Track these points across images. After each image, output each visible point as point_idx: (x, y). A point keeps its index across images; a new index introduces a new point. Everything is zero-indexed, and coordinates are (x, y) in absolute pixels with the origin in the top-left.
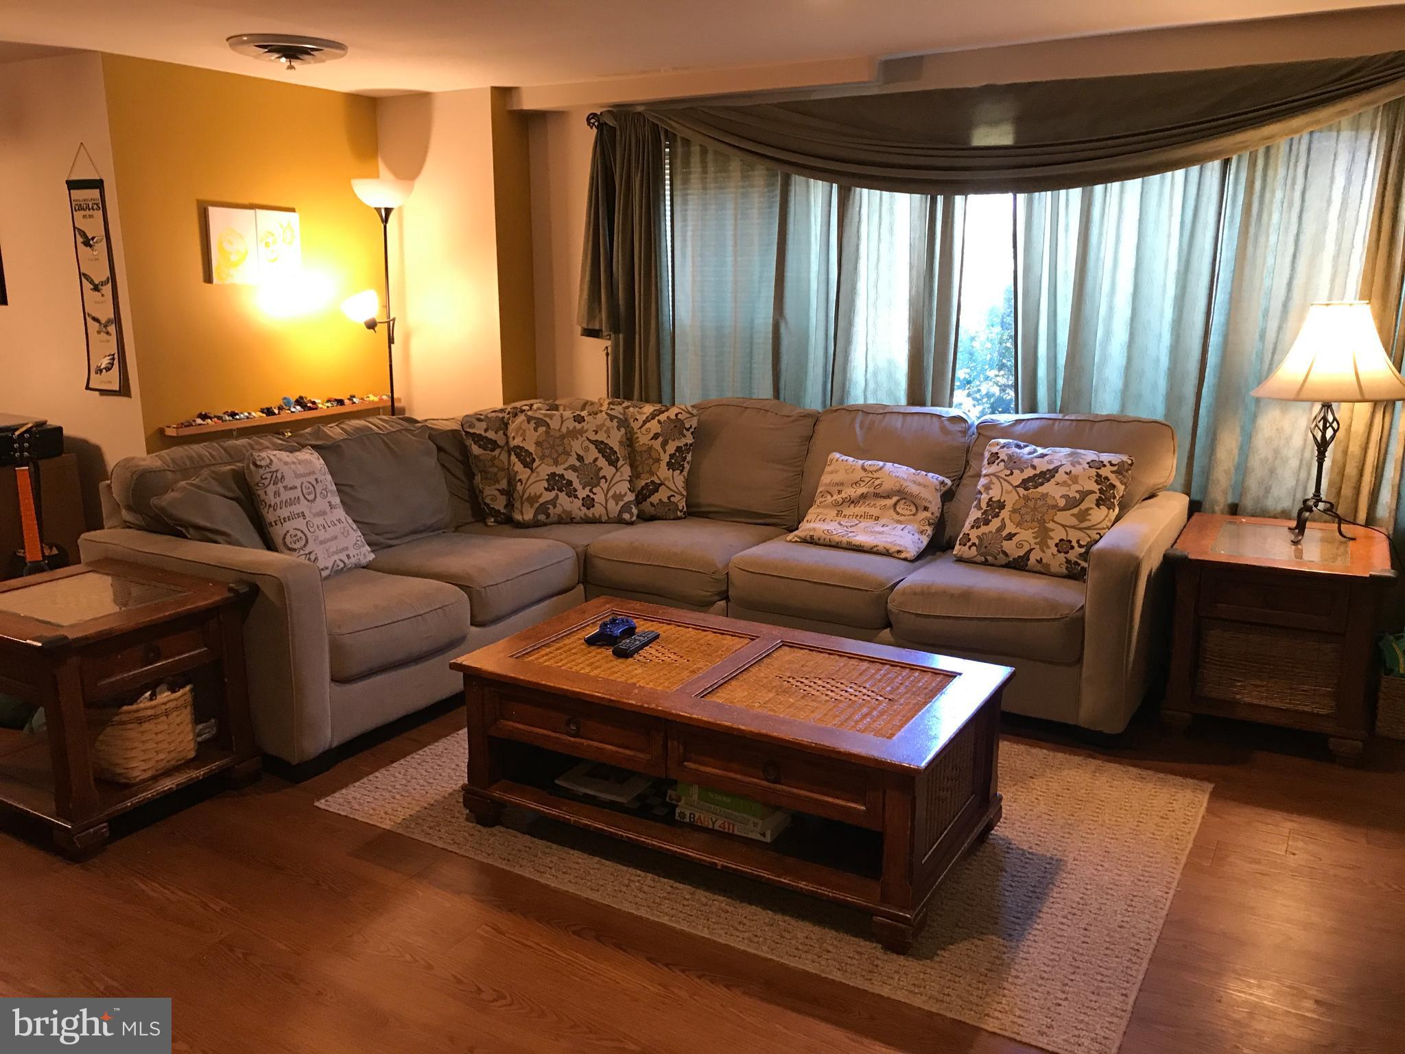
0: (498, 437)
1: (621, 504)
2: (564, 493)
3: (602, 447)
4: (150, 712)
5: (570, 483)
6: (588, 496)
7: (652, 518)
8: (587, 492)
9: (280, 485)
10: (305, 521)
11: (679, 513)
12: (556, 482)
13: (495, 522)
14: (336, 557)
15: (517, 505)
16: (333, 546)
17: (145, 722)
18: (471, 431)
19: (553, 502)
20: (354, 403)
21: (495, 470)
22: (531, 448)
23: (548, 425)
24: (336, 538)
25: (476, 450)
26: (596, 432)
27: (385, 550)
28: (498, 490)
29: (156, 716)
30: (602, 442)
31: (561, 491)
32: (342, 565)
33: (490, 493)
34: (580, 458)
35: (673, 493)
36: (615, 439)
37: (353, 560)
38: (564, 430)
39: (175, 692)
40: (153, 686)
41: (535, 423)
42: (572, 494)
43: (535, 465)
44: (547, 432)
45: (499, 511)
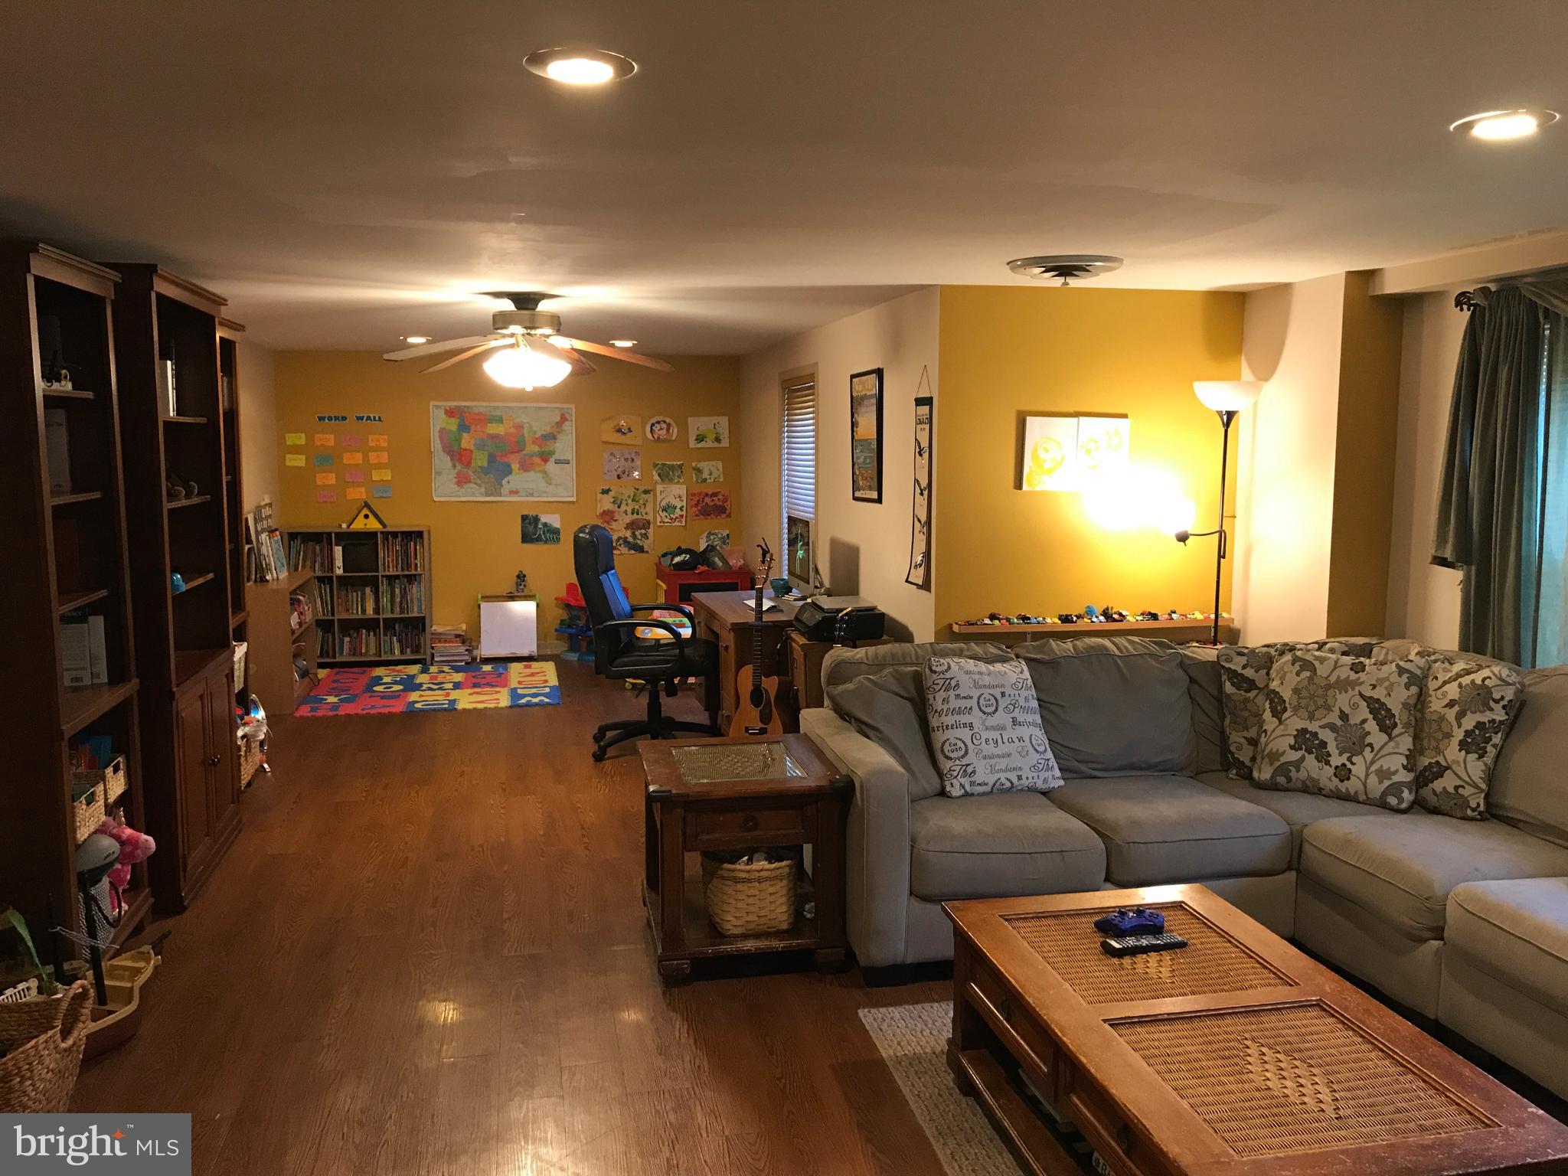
0: (1259, 678)
1: (1387, 783)
2: (1313, 756)
3: (1377, 708)
4: (743, 875)
5: (1324, 744)
6: (1344, 765)
7: (1435, 811)
8: (1344, 759)
9: (952, 693)
10: (971, 733)
11: (1469, 812)
12: (1306, 741)
13: (1237, 774)
14: (1000, 775)
15: (1259, 760)
16: (1002, 764)
17: (739, 882)
18: (1227, 665)
19: (1298, 764)
20: (1172, 619)
21: (1247, 714)
22: (1286, 694)
23: (1314, 670)
24: (1009, 755)
25: (1229, 688)
26: (1374, 687)
27: (1085, 781)
28: (1245, 738)
29: (749, 881)
30: (1378, 701)
31: (1310, 752)
32: (1008, 785)
33: (1238, 740)
34: (1344, 716)
35: (1462, 784)
36: (1397, 699)
37: (1024, 782)
38: (1333, 679)
39: (772, 863)
40: (751, 853)
41: (1300, 666)
42: (1324, 758)
43: (1285, 716)
44: (1310, 679)
45: (1243, 762)
